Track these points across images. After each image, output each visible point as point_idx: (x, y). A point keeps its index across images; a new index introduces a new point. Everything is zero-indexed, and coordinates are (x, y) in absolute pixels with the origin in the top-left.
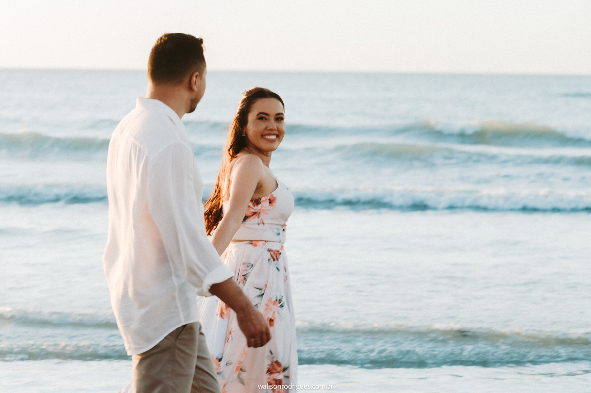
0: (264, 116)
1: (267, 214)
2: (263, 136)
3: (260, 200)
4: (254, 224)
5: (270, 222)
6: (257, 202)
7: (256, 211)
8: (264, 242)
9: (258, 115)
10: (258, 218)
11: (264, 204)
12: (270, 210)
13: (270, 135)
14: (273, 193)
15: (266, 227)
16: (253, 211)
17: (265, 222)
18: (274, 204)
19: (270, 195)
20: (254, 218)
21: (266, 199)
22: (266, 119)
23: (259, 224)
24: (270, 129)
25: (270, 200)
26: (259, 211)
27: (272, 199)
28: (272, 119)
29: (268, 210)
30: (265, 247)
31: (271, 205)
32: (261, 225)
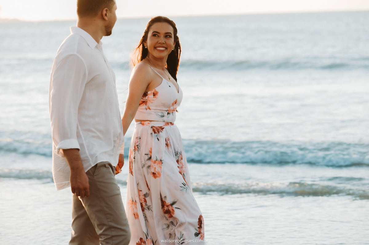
0: (157, 34)
1: (152, 103)
2: (155, 48)
3: (147, 93)
4: (143, 109)
5: (155, 108)
6: (145, 94)
7: (145, 100)
8: (149, 122)
9: (153, 33)
10: (146, 105)
11: (150, 96)
12: (154, 100)
13: (160, 47)
14: (155, 89)
15: (152, 111)
16: (143, 100)
17: (150, 108)
18: (156, 96)
19: (154, 90)
20: (143, 105)
21: (151, 93)
22: (158, 36)
23: (146, 109)
24: (160, 43)
25: (153, 93)
26: (146, 101)
27: (155, 93)
28: (162, 36)
29: (152, 100)
30: (149, 125)
31: (154, 97)
32: (148, 110)
